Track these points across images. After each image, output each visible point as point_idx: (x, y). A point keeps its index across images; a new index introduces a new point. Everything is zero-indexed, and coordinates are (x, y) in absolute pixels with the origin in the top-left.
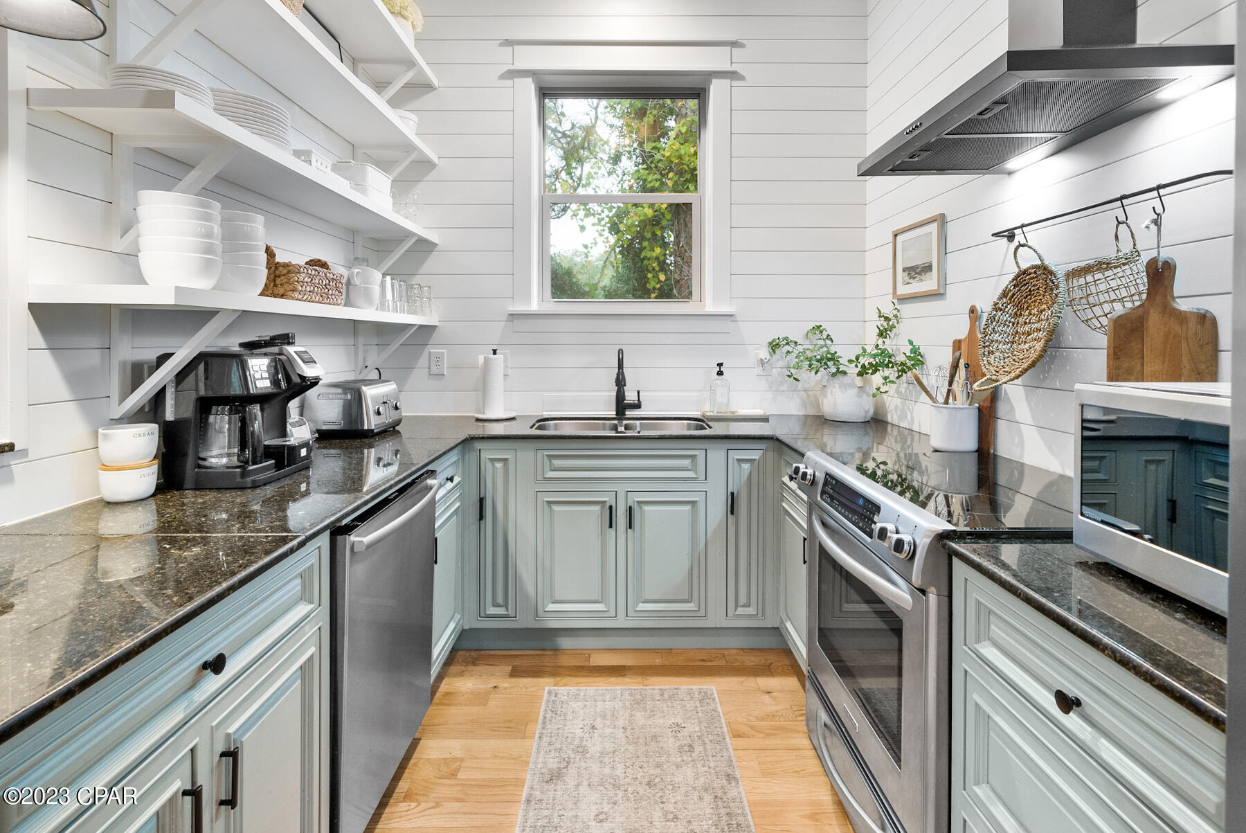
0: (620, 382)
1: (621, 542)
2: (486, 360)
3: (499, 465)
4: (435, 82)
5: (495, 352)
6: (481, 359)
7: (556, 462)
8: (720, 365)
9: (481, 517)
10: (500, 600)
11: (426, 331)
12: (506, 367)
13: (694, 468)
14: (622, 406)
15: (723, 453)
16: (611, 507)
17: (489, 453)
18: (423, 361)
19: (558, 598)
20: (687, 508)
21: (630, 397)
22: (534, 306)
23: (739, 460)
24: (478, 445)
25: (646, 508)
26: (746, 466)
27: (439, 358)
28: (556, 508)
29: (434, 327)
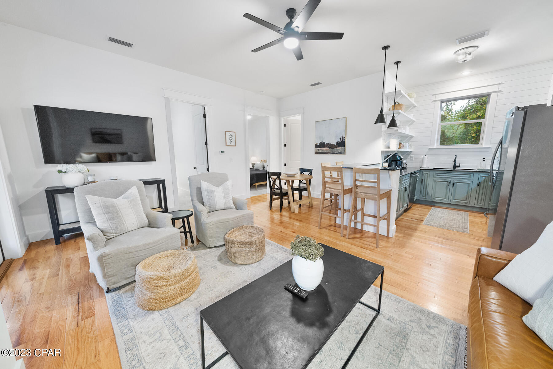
0: (455, 161)
1: (451, 189)
2: (423, 157)
3: (426, 174)
4: (416, 105)
5: (425, 156)
6: (422, 157)
7: (438, 174)
8: (484, 159)
9: (422, 182)
10: (424, 196)
11: (411, 152)
12: (427, 159)
13: (470, 177)
14: (455, 166)
15: (478, 175)
16: (449, 183)
17: (424, 172)
18: (409, 157)
19: (436, 197)
20: (468, 184)
21: (457, 165)
22: (435, 147)
23: (482, 176)
24: (422, 171)
25: (457, 183)
26: (484, 177)
27: (413, 157)
28: (437, 182)
29: (412, 151)
